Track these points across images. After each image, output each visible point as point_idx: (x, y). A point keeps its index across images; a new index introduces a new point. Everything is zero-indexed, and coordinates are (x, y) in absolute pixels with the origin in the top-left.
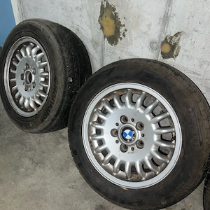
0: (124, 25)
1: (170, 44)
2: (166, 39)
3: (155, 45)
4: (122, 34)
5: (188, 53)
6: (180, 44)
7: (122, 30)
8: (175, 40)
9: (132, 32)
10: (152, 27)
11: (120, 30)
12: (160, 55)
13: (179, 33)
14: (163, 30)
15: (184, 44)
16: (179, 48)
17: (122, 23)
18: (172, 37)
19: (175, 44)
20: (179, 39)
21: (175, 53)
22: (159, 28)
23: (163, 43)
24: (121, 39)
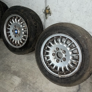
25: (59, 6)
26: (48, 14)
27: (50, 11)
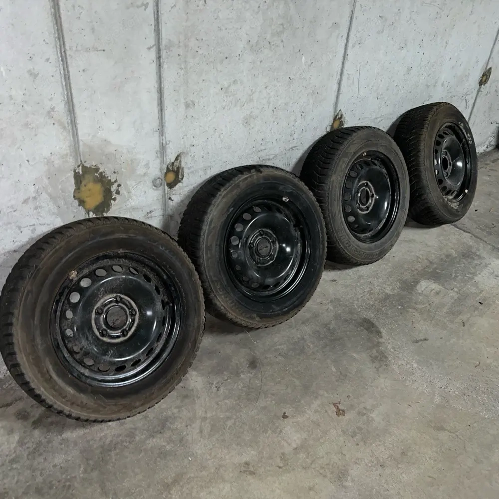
0: (116, 181)
1: (173, 171)
2: (168, 168)
3: (158, 182)
4: (114, 193)
5: (192, 169)
6: (183, 165)
7: (114, 188)
8: (177, 164)
9: (128, 183)
10: (150, 165)
11: (112, 189)
12: (166, 187)
13: (178, 156)
14: (162, 162)
15: (186, 163)
16: (183, 169)
17: (113, 180)
18: (173, 163)
19: (178, 168)
20: (180, 161)
21: (180, 177)
22: (158, 161)
23: (166, 174)
24: (114, 199)
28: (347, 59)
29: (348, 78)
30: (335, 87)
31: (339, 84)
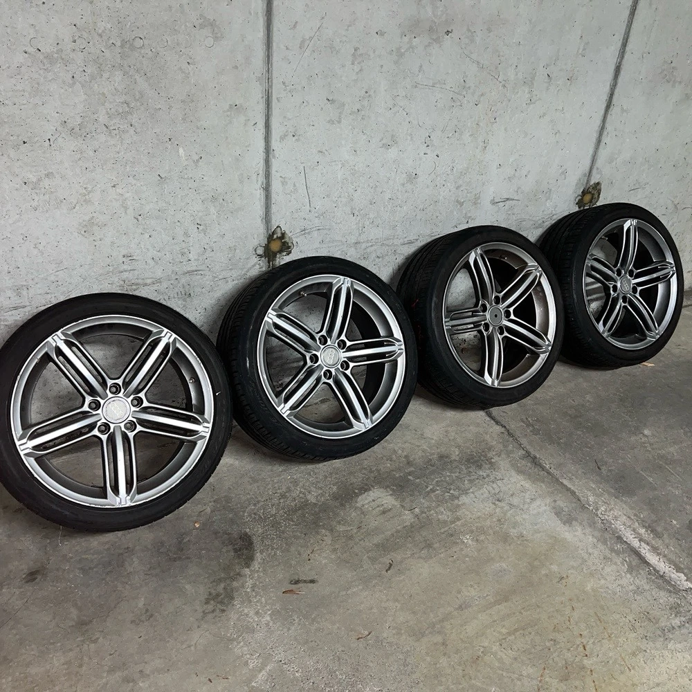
25: (317, 215)
26: (281, 251)
27: (287, 240)
28: (274, 157)
29: (284, 183)
30: (259, 194)
31: (267, 189)
